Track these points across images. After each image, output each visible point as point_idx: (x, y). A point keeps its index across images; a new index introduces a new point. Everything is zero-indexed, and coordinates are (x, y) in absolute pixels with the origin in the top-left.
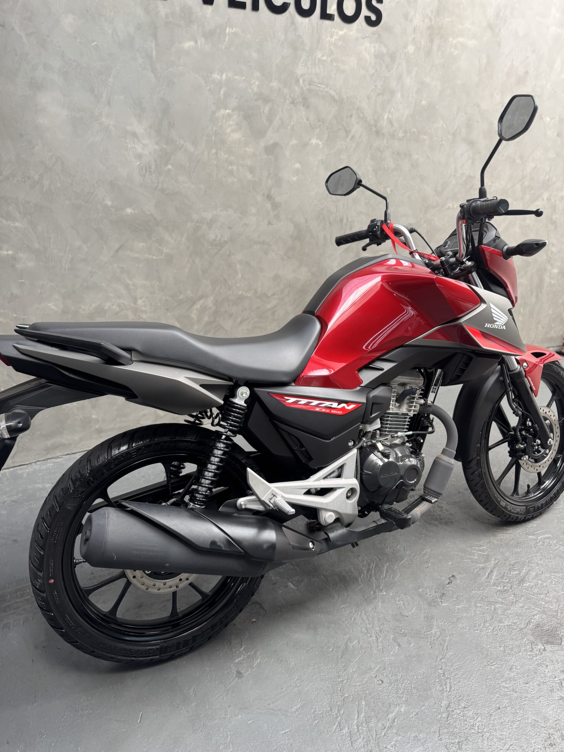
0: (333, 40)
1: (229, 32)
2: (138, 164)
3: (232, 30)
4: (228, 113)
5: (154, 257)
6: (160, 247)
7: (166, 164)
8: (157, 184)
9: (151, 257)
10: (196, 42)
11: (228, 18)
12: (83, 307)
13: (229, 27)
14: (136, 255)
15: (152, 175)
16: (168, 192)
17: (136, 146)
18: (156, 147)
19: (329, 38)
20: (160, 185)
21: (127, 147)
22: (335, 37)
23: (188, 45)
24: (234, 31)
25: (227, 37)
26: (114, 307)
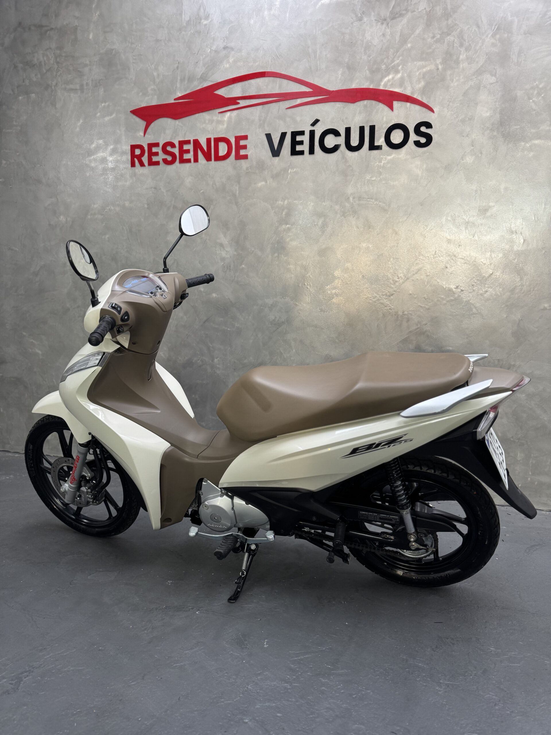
0: (381, 165)
1: (291, 172)
2: (222, 264)
3: (293, 170)
4: (288, 227)
5: (228, 329)
6: (233, 322)
7: (241, 265)
8: (234, 278)
9: (226, 328)
10: (266, 182)
11: (291, 163)
12: (180, 358)
13: (291, 169)
14: (217, 326)
15: (231, 272)
16: (241, 283)
17: (222, 252)
18: (235, 253)
19: (378, 163)
20: (236, 278)
21: (216, 253)
22: (383, 162)
23: (261, 184)
24: (294, 171)
25: (289, 176)
26: (199, 361)
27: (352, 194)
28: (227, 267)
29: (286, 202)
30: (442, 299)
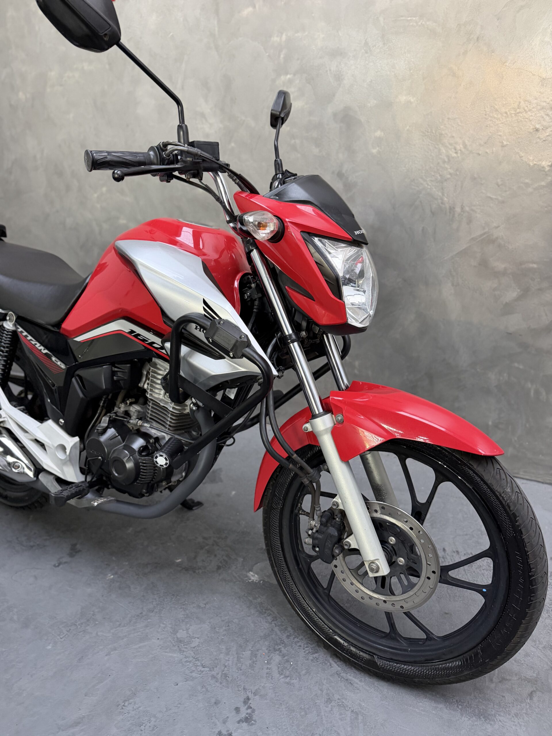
29: (284, 37)
30: (527, 185)
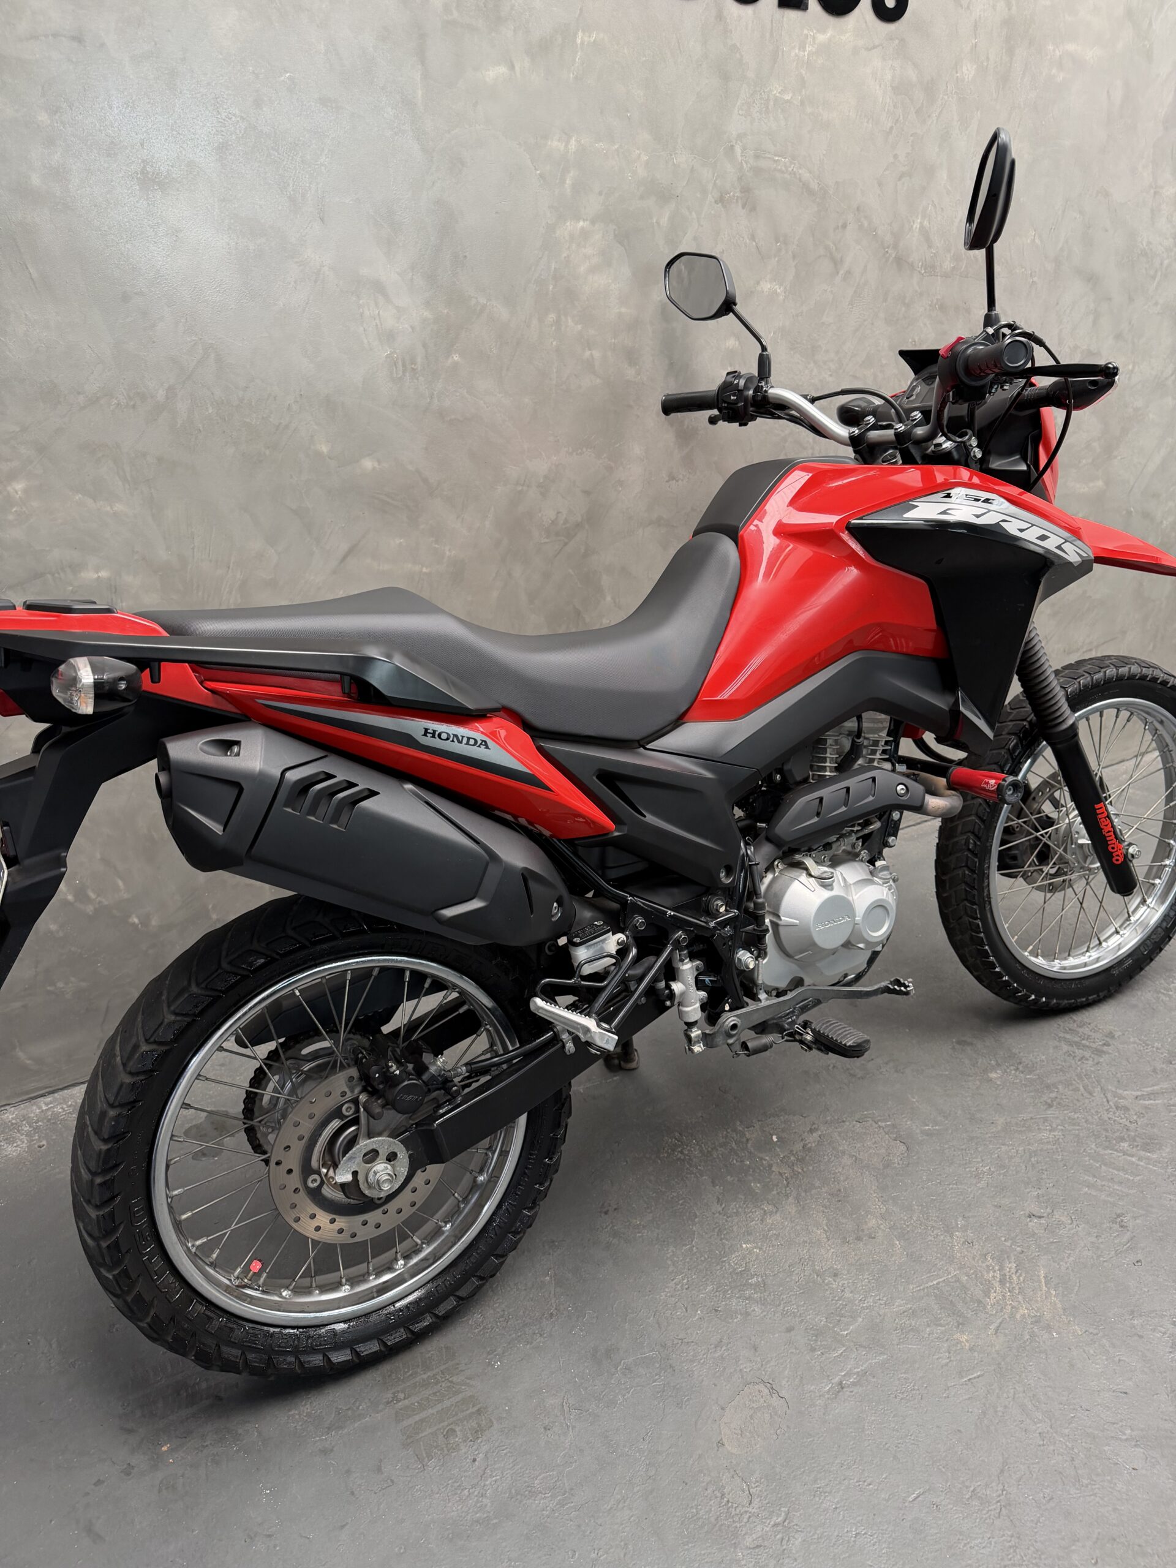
0: (804, 56)
1: (582, 43)
2: (386, 354)
3: (589, 36)
4: (582, 228)
5: (424, 570)
6: (437, 546)
7: (448, 353)
8: (428, 400)
9: (417, 567)
10: (512, 67)
11: (581, 10)
13: (583, 31)
14: (386, 567)
15: (417, 379)
16: (453, 417)
17: (381, 312)
18: (427, 314)
19: (797, 51)
20: (436, 400)
21: (362, 315)
22: (808, 48)
23: (495, 72)
24: (592, 40)
25: (579, 54)
27: (740, 137)
28: (404, 365)
